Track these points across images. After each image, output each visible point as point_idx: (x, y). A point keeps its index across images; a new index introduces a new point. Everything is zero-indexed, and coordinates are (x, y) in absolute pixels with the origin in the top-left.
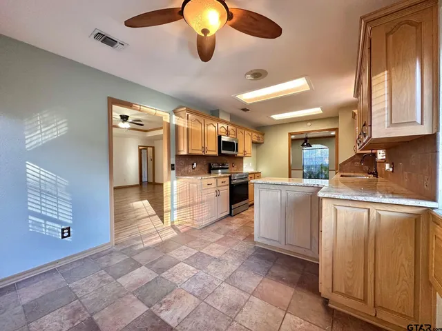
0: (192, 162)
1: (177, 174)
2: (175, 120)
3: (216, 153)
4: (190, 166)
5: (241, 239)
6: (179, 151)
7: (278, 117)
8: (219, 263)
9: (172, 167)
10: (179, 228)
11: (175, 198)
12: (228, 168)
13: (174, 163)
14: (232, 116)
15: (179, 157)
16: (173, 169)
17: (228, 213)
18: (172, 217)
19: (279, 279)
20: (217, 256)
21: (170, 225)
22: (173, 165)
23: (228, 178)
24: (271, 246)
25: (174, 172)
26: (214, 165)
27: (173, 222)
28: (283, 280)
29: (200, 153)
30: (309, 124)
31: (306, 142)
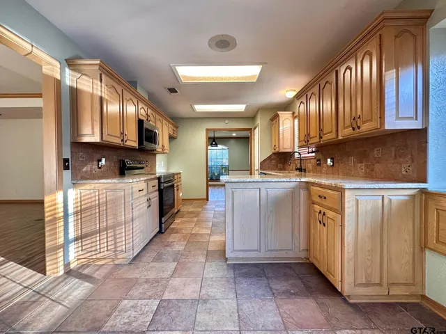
0: (98, 156)
1: (74, 177)
2: (70, 78)
3: (135, 144)
4: (95, 163)
5: (203, 260)
6: (79, 135)
7: (200, 108)
8: (208, 306)
9: (65, 164)
10: (86, 272)
11: (71, 219)
12: (142, 168)
13: (69, 157)
14: (151, 95)
15: (78, 146)
16: (66, 168)
17: (158, 229)
18: (66, 255)
19: (288, 294)
20: (195, 296)
21: (62, 272)
22: (66, 160)
23: (157, 181)
24: (247, 259)
25: (67, 174)
26: (129, 163)
27: (69, 264)
28: (294, 294)
29: (118, 141)
30: (227, 121)
31: (214, 141)
